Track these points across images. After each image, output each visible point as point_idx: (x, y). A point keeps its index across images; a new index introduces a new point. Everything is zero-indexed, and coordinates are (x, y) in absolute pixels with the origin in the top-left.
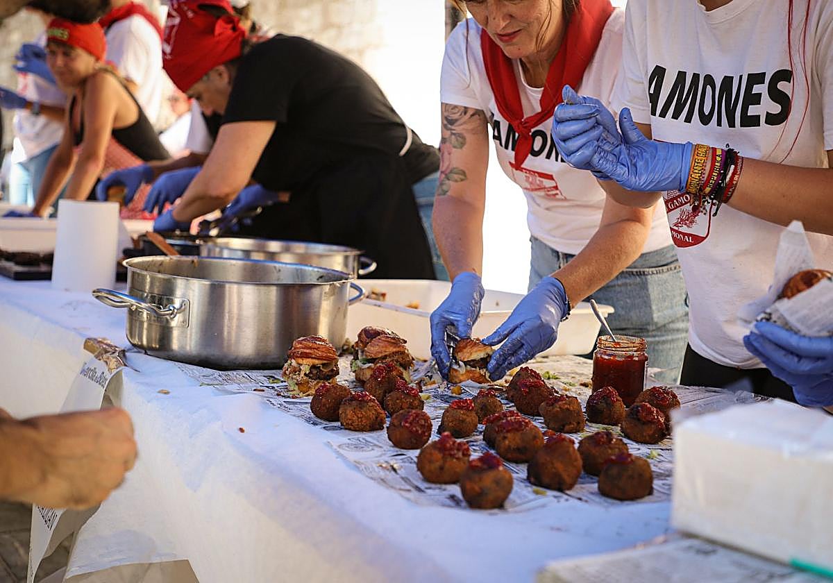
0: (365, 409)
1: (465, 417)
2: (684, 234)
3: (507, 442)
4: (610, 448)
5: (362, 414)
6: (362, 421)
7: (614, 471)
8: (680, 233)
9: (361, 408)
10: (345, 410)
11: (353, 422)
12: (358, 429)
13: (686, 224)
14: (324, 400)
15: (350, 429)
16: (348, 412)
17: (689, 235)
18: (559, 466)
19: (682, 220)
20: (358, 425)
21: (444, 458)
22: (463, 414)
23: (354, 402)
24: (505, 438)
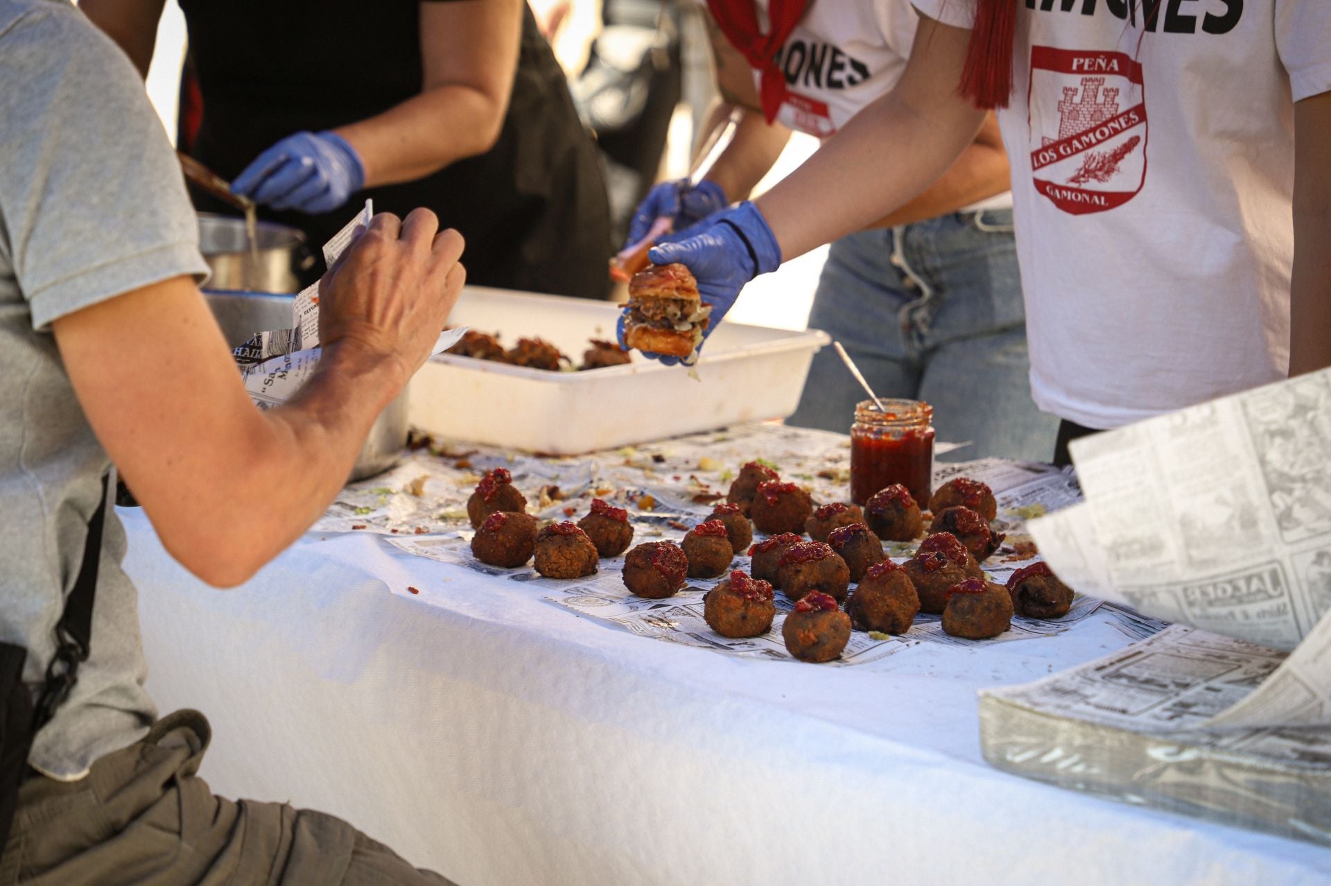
0: (574, 546)
1: (719, 547)
2: (1091, 194)
3: (801, 578)
4: (944, 574)
5: (571, 553)
6: (572, 564)
7: (965, 603)
8: (1082, 191)
9: (568, 545)
10: (546, 549)
11: (559, 567)
12: (565, 576)
13: (1096, 177)
14: (501, 537)
15: (553, 577)
16: (551, 552)
17: (1099, 194)
18: (893, 603)
19: (1087, 171)
20: (566, 570)
21: (746, 604)
22: (716, 543)
23: (555, 537)
24: (798, 572)
